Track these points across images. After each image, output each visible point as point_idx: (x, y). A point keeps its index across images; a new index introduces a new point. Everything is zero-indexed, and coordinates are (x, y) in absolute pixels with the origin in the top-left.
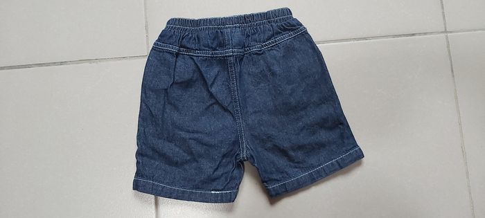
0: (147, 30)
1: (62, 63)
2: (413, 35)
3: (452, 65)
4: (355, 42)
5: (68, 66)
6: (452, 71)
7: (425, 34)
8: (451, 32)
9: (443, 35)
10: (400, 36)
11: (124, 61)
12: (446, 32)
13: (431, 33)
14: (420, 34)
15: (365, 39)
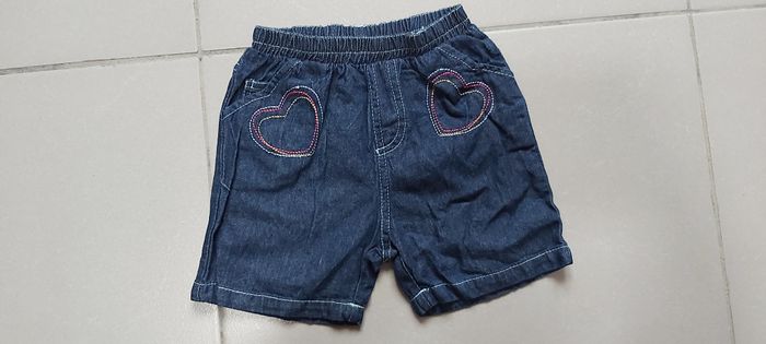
0: (196, 9)
1: (55, 67)
2: (636, 15)
3: (697, 65)
4: (543, 28)
5: (67, 70)
6: (699, 75)
7: (656, 14)
8: (698, 11)
9: (685, 15)
10: (616, 17)
11: (160, 62)
12: (689, 10)
13: (667, 12)
14: (647, 14)
15: (559, 22)
